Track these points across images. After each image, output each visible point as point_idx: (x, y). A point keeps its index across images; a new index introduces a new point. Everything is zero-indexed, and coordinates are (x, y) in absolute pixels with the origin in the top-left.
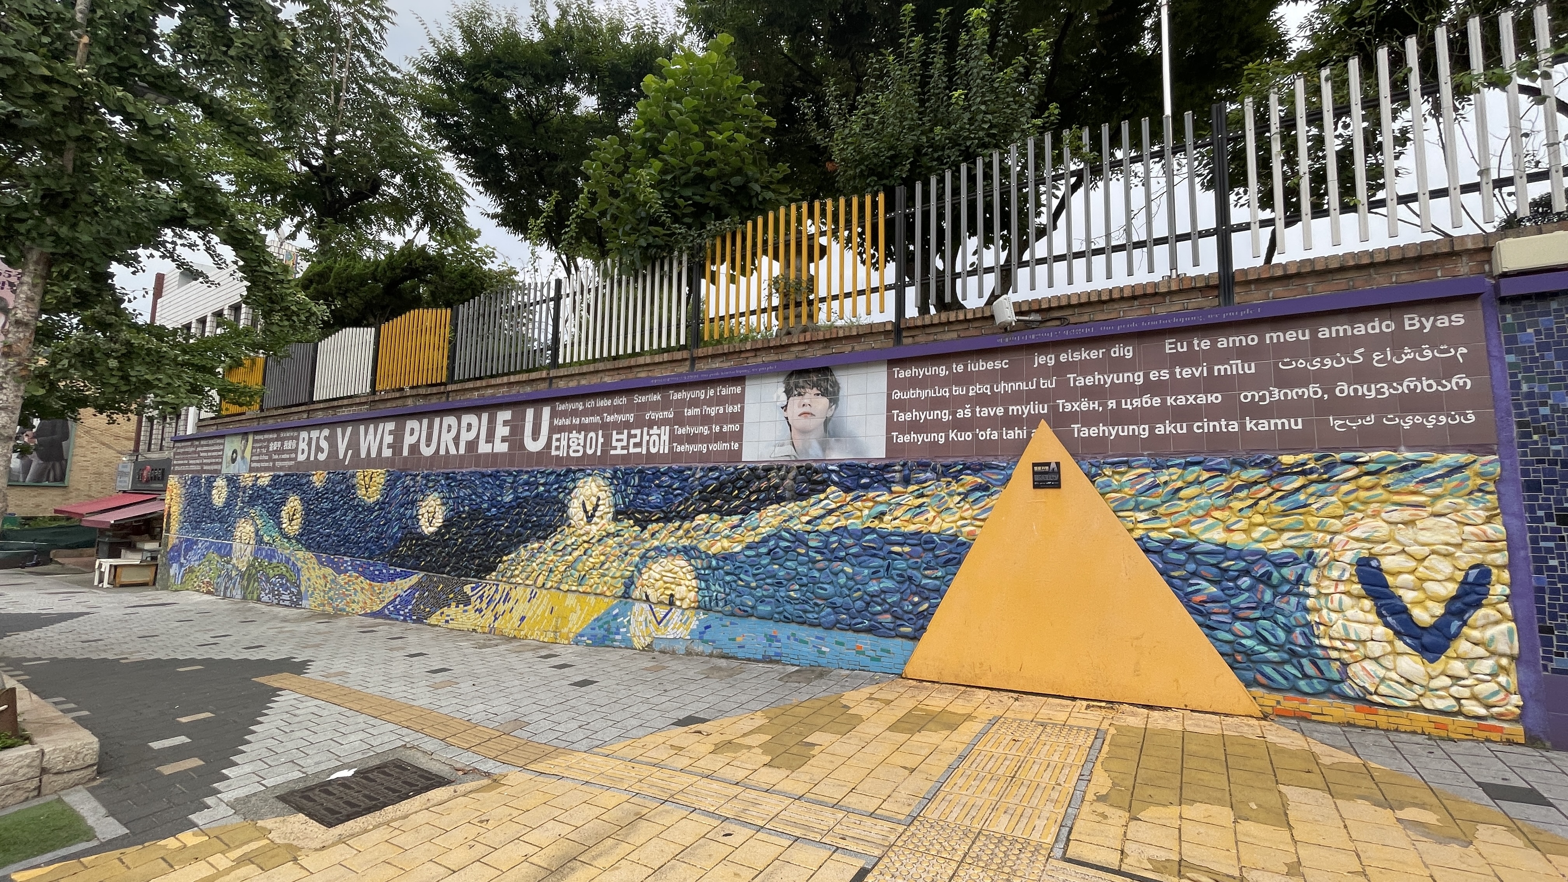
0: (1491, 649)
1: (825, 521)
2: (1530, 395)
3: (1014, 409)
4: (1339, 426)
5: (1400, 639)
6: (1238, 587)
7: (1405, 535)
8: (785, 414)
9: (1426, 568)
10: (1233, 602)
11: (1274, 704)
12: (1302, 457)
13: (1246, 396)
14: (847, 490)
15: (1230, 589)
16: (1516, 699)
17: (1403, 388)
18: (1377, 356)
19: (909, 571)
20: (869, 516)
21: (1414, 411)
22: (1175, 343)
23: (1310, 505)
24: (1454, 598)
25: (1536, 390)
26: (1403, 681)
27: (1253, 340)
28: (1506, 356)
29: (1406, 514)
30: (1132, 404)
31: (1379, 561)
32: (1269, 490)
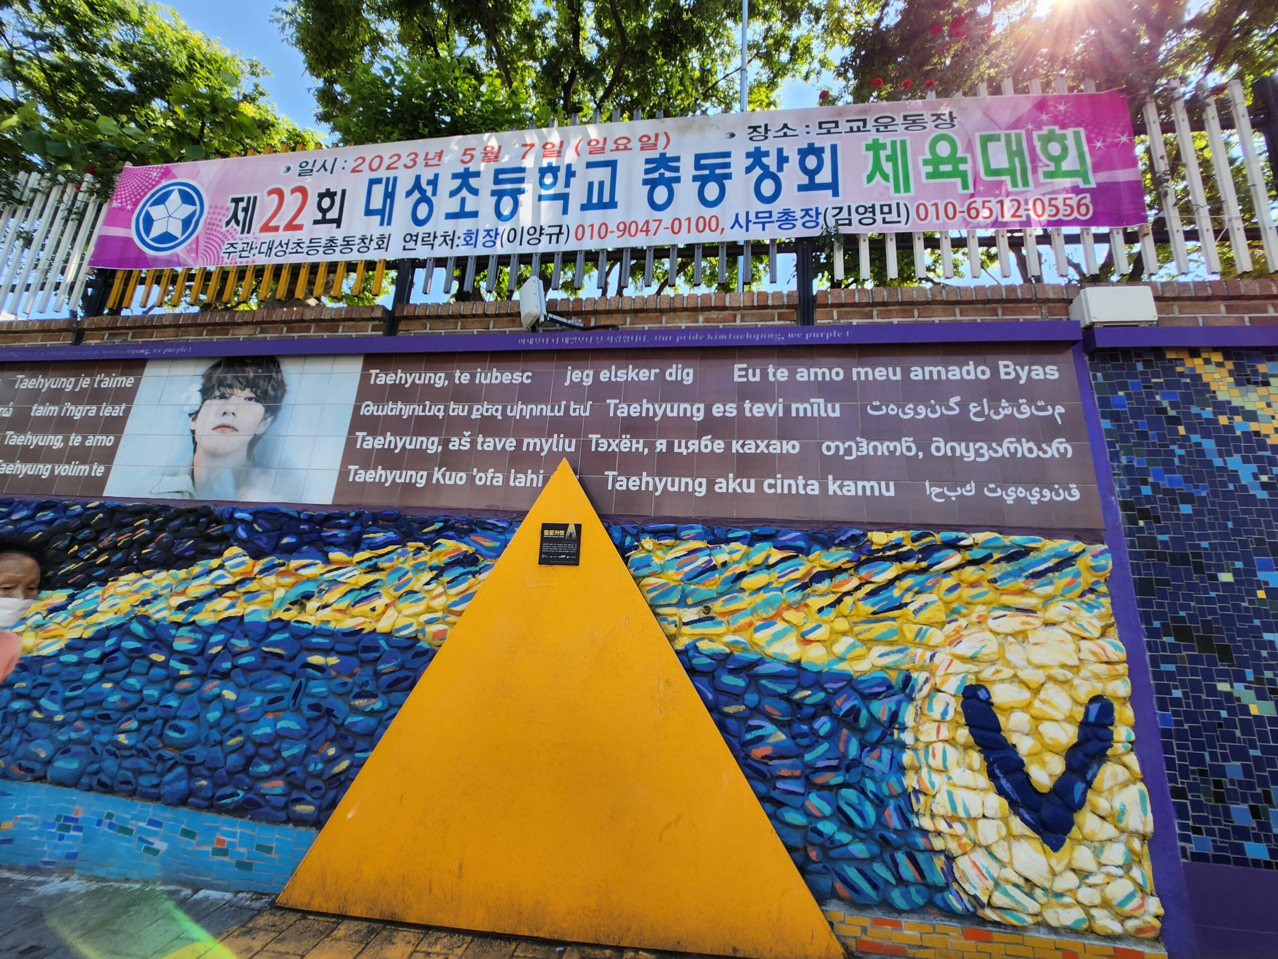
0: (1122, 825)
1: (209, 606)
2: (1128, 469)
3: (530, 443)
4: (937, 495)
5: (1016, 813)
6: (814, 732)
7: (1015, 652)
8: (193, 425)
9: (1043, 701)
10: (808, 757)
11: (857, 932)
12: (896, 535)
13: (830, 447)
14: (256, 555)
15: (803, 735)
16: (1154, 905)
17: (1002, 451)
18: (973, 408)
19: (331, 699)
20: (283, 600)
21: (1017, 482)
22: (746, 370)
23: (906, 605)
24: (1075, 747)
25: (1135, 464)
26: (1021, 882)
27: (838, 374)
28: (1102, 421)
29: (1014, 622)
30: (687, 447)
31: (988, 692)
32: (855, 582)
